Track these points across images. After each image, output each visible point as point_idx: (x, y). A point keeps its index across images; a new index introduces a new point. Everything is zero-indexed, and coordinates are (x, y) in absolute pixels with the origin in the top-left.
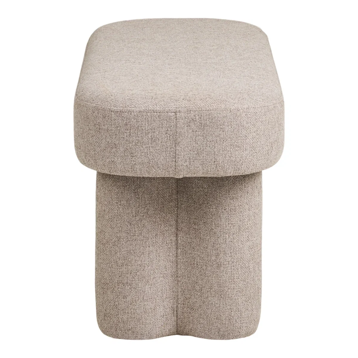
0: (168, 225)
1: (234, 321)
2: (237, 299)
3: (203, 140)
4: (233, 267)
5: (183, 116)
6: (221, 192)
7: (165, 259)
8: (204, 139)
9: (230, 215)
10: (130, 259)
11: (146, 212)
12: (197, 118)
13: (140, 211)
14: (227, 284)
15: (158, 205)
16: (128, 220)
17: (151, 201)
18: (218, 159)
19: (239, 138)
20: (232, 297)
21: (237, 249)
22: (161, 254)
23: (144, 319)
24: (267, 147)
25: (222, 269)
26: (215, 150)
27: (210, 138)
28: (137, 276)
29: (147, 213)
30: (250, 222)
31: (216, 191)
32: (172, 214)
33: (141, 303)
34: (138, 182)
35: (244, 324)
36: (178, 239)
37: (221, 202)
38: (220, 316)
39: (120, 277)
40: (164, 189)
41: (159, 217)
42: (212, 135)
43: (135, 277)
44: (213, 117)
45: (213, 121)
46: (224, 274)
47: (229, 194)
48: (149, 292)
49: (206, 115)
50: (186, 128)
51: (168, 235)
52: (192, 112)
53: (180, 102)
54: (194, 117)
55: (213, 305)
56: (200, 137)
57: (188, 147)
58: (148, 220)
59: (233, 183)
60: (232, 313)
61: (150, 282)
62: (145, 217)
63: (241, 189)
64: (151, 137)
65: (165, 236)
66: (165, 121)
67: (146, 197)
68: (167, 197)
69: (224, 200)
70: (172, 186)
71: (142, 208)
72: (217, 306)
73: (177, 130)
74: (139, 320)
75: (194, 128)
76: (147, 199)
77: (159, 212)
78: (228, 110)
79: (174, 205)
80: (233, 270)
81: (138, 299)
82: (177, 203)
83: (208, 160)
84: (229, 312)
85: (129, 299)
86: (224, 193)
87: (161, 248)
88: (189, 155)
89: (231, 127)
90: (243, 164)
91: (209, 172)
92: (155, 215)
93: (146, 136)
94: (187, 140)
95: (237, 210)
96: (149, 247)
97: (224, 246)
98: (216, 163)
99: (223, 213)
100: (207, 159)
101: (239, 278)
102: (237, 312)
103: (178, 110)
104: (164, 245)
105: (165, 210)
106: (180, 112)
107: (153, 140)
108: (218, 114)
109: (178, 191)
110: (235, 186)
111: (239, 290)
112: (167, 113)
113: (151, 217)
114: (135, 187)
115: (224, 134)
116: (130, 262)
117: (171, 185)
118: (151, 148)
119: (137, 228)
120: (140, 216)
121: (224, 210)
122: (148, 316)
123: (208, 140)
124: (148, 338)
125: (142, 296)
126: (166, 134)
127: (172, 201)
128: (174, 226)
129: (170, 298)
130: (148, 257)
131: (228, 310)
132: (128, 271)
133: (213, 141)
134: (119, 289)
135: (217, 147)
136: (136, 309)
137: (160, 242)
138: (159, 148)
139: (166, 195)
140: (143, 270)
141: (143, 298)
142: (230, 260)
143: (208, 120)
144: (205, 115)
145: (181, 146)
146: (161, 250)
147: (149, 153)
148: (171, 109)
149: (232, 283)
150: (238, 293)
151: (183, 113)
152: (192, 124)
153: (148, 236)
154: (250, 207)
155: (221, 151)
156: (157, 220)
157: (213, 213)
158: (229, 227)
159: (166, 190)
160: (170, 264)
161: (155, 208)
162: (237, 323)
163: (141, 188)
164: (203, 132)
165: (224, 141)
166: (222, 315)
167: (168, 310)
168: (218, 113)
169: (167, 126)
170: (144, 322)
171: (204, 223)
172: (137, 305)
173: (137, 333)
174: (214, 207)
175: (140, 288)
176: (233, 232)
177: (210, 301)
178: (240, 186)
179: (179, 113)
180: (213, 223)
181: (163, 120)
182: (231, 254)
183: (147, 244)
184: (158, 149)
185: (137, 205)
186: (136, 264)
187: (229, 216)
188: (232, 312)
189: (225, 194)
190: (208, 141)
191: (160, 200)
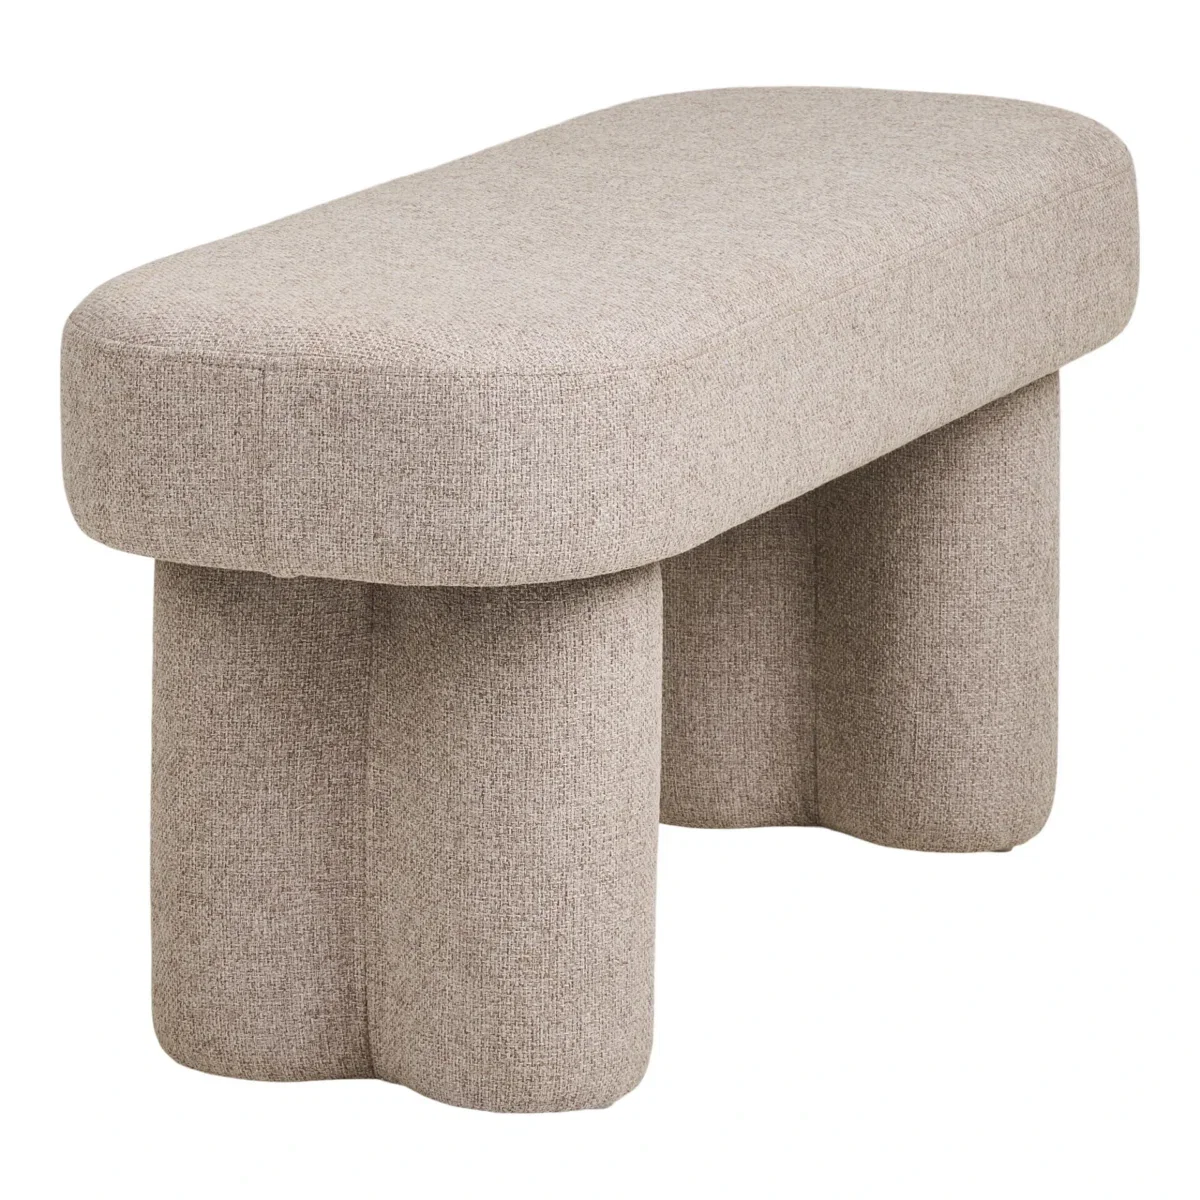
0: (334, 726)
1: (508, 1055)
2: (517, 984)
3: (340, 463)
4: (506, 883)
5: (283, 382)
6: (471, 639)
7: (326, 835)
8: (343, 461)
9: (496, 713)
10: (207, 822)
11: (257, 679)
12: (324, 391)
13: (238, 673)
14: (485, 934)
15: (296, 659)
16: (204, 700)
17: (272, 646)
18: (387, 528)
19: (455, 468)
20: (502, 977)
21: (520, 825)
22: (309, 818)
23: (247, 1014)
24: (569, 504)
25: (471, 881)
26: (377, 498)
27: (361, 461)
28: (228, 877)
29: (261, 682)
30: (571, 744)
31: (456, 632)
32: (351, 695)
33: (238, 965)
34: (235, 583)
35: (543, 1068)
36: (369, 773)
37: (471, 671)
38: (466, 1033)
39: (183, 873)
40: (319, 613)
41: (301, 699)
42: (365, 450)
43: (222, 879)
44: (370, 394)
45: (370, 406)
46: (477, 902)
47: (494, 648)
48: (265, 933)
49: (351, 385)
50: (290, 422)
51: (335, 760)
52: (310, 371)
53: (286, 336)
54: (314, 388)
55: (448, 997)
56: (330, 454)
57: (296, 482)
58: (264, 706)
59: (508, 614)
60: (503, 1027)
61: (269, 902)
62: (251, 694)
63: (534, 636)
64: (194, 440)
65: (326, 760)
66: (234, 393)
67: (255, 630)
68: (333, 638)
69: (478, 663)
70: (350, 604)
71: (244, 664)
72: (457, 999)
73: (265, 427)
74: (233, 1015)
75: (314, 425)
76: (259, 639)
77: (302, 685)
78: (422, 375)
79: (359, 667)
80: (506, 892)
81: (229, 949)
82: (368, 662)
83: (355, 529)
84: (490, 1024)
85: (206, 945)
86: (479, 640)
87: (310, 797)
88: (301, 509)
89: (428, 430)
90: (469, 552)
91: (363, 568)
92: (286, 692)
93: (180, 438)
94: (294, 461)
95: (519, 702)
96: (266, 789)
97: (477, 811)
98: (380, 540)
99: (475, 705)
100: (353, 526)
101: (525, 920)
102: (517, 1028)
103: (271, 361)
104: (319, 789)
105: (324, 679)
106: (275, 367)
107: (200, 449)
108: (388, 386)
109: (372, 624)
110: (515, 622)
111: (527, 956)
112: (238, 369)
113: (273, 697)
114: (225, 596)
115: (405, 450)
116: (211, 831)
117: (347, 601)
118: (193, 474)
119: (229, 725)
120: (237, 689)
121: (478, 696)
122: (260, 1006)
123: (357, 464)
124: (265, 1076)
125: (241, 942)
126: (235, 433)
127: (350, 652)
128: (357, 734)
129: (344, 960)
130: (260, 822)
131: (488, 1017)
132: (203, 858)
133: (370, 468)
134: (182, 913)
135: (381, 490)
136: (223, 979)
137: (307, 780)
138: (215, 478)
139: (326, 632)
140: (244, 859)
141: (247, 949)
142: (494, 858)
143: (354, 401)
144: (346, 384)
145: (276, 477)
146: (310, 806)
147: (187, 491)
148: (252, 359)
149: (501, 931)
150: (522, 966)
151: (284, 373)
152: (308, 411)
153: (262, 756)
154: (569, 696)
155: (394, 502)
156: (293, 708)
157: (448, 703)
158: (492, 750)
159: (326, 616)
160: (343, 850)
161: (288, 670)
162: (519, 1061)
163: (243, 601)
164: (341, 438)
165: (403, 471)
166: (472, 1033)
167: (333, 997)
168: (388, 381)
169: (238, 410)
170: (249, 1024)
171: (428, 731)
172: (227, 968)
173: (231, 1058)
174: (451, 684)
175: (236, 917)
176: (507, 771)
177: (438, 982)
178: (531, 623)
179: (272, 373)
180: (449, 735)
181: (226, 390)
182: (499, 841)
183: (260, 779)
184: (214, 481)
185: (230, 654)
186: (225, 839)
187: (494, 717)
188: (501, 1024)
189: (482, 646)
190: (355, 469)
191: (305, 644)
